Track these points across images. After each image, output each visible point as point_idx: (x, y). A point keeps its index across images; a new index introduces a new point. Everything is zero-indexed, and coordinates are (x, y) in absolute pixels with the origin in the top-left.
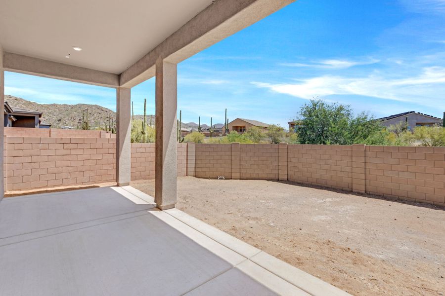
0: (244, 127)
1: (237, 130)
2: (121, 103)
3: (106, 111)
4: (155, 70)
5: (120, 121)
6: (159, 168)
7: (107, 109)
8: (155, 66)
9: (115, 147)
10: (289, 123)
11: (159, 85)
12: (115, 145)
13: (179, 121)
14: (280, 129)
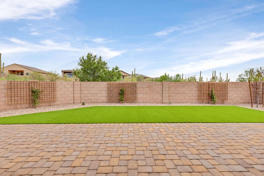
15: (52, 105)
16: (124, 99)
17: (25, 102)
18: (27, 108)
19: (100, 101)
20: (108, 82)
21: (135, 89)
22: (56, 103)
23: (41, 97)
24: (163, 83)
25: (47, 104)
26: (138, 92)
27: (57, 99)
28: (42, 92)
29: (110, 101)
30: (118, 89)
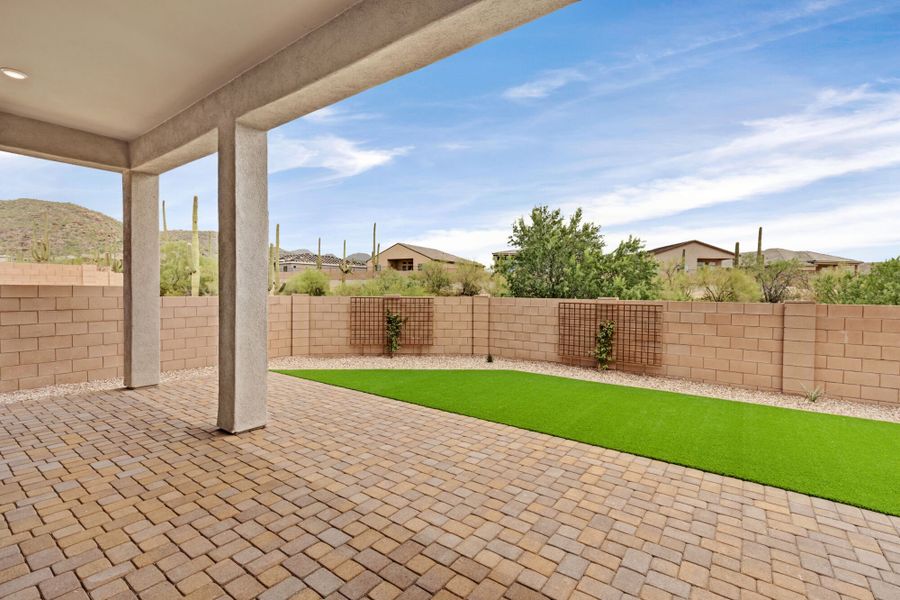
0: (411, 261)
1: (397, 268)
2: (134, 206)
3: (97, 220)
4: (217, 139)
5: (133, 248)
6: (228, 353)
7: (99, 214)
8: (215, 131)
9: (122, 306)
10: (495, 255)
11: (226, 175)
12: (121, 300)
13: (275, 245)
14: (478, 266)
15: (424, 354)
16: (609, 359)
17: (376, 341)
18: (379, 355)
19: (541, 356)
20: (562, 300)
21: (652, 326)
22: (433, 350)
23: (403, 332)
24: (784, 309)
25: (416, 351)
26: (667, 337)
27: (435, 340)
28: (405, 321)
29: (569, 360)
30: (593, 323)
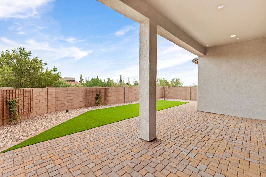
21: (107, 93)
29: (87, 105)
30: (95, 94)
